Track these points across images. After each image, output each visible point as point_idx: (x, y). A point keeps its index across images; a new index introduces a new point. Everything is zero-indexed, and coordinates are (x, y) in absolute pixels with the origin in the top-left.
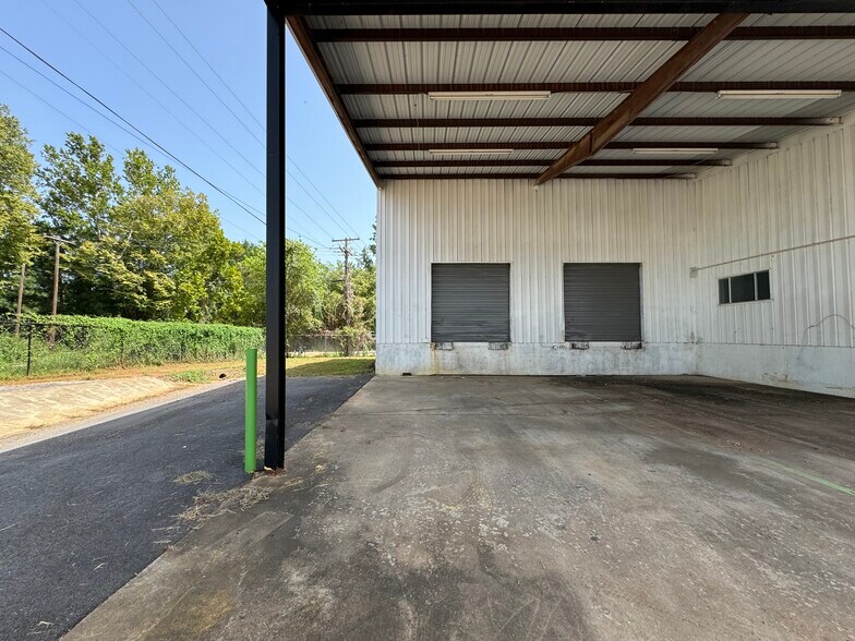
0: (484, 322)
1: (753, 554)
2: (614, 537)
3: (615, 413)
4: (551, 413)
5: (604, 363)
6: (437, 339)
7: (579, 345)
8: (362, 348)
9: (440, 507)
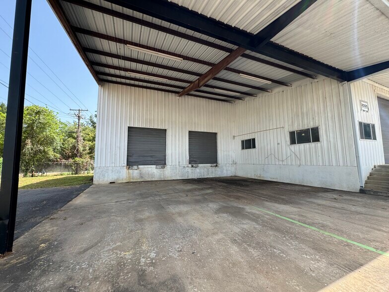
0: (154, 156)
1: (248, 245)
2: (201, 250)
3: (207, 194)
4: (181, 196)
5: (204, 173)
6: (130, 164)
7: (194, 165)
8: (86, 169)
9: (120, 254)
